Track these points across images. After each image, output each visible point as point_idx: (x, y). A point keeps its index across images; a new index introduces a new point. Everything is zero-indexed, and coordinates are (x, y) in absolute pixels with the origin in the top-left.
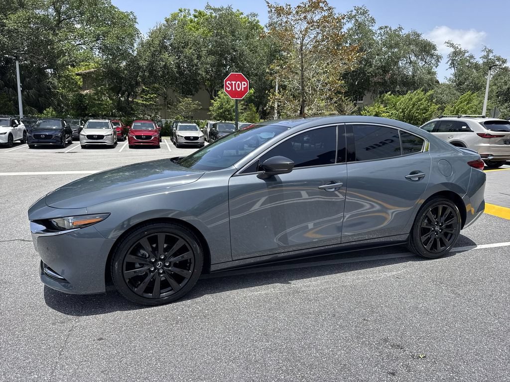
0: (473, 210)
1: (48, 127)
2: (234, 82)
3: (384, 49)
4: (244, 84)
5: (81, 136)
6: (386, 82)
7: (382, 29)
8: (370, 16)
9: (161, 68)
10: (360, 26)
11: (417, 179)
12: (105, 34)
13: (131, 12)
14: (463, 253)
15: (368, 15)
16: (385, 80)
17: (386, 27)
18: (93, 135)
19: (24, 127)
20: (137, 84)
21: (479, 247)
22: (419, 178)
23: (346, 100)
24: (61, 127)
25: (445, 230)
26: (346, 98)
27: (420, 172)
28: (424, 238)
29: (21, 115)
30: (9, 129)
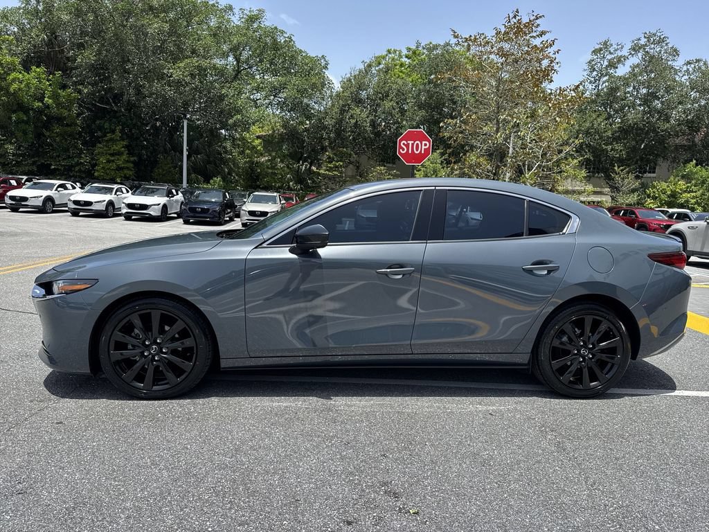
0: (655, 330)
1: (207, 199)
2: (411, 142)
3: (693, 94)
4: (426, 145)
5: (242, 212)
6: (695, 145)
7: (690, 63)
8: (670, 46)
9: (351, 127)
10: (652, 62)
11: (546, 272)
12: (283, 87)
13: (323, 56)
14: (638, 397)
15: (667, 44)
16: (693, 141)
17: (698, 61)
18: (255, 211)
19: (183, 199)
20: (324, 149)
21: (676, 393)
22: (549, 272)
23: (622, 170)
24: (221, 199)
25: (599, 356)
26: (621, 168)
27: (551, 262)
28: (556, 364)
29: (185, 184)
30: (163, 200)
